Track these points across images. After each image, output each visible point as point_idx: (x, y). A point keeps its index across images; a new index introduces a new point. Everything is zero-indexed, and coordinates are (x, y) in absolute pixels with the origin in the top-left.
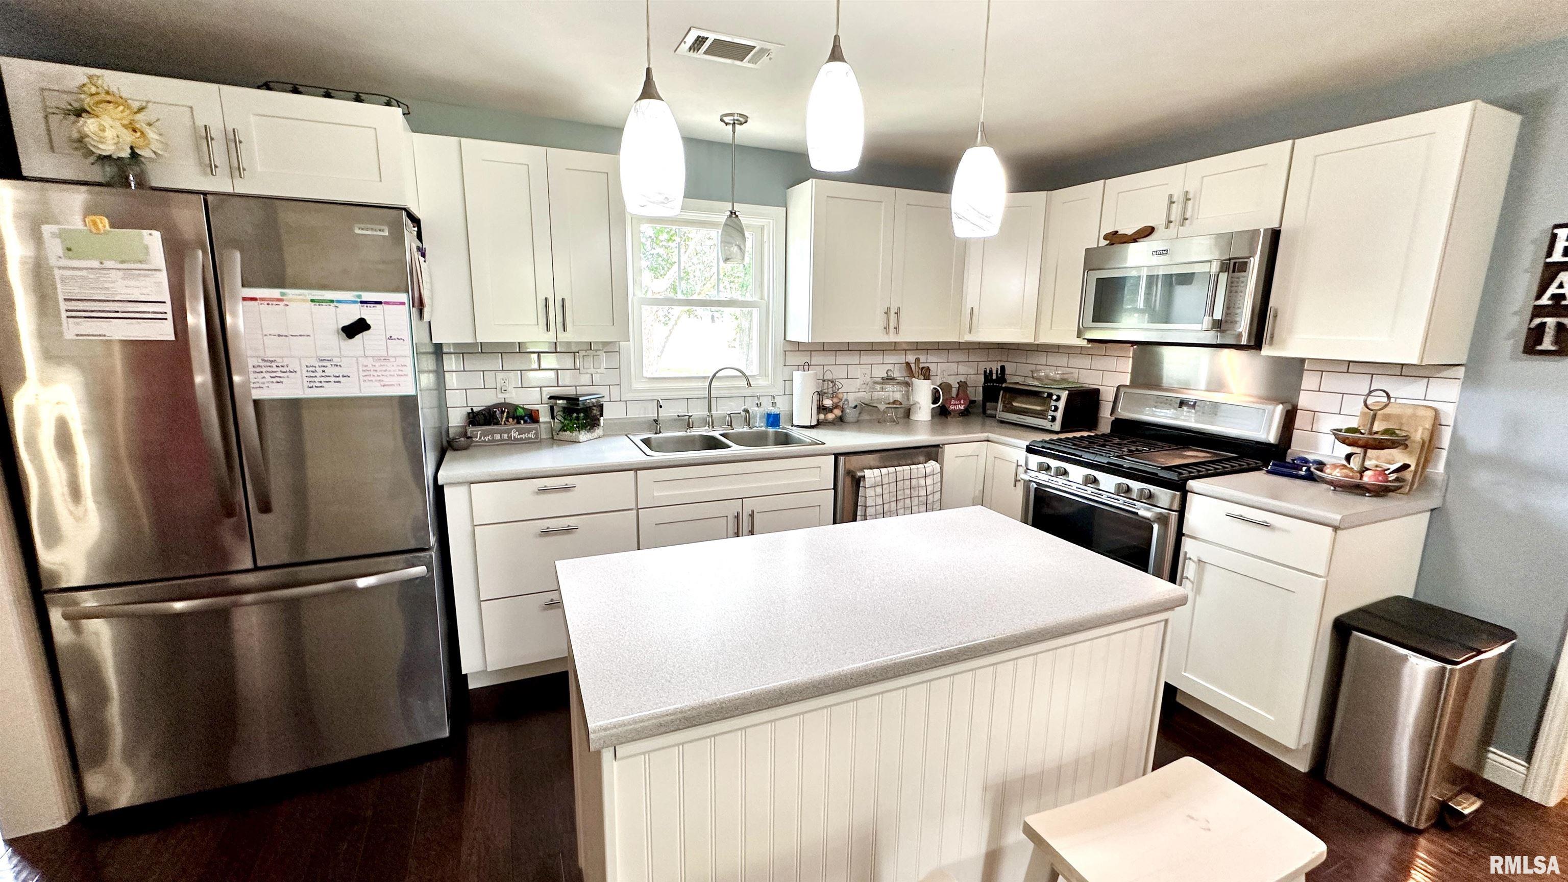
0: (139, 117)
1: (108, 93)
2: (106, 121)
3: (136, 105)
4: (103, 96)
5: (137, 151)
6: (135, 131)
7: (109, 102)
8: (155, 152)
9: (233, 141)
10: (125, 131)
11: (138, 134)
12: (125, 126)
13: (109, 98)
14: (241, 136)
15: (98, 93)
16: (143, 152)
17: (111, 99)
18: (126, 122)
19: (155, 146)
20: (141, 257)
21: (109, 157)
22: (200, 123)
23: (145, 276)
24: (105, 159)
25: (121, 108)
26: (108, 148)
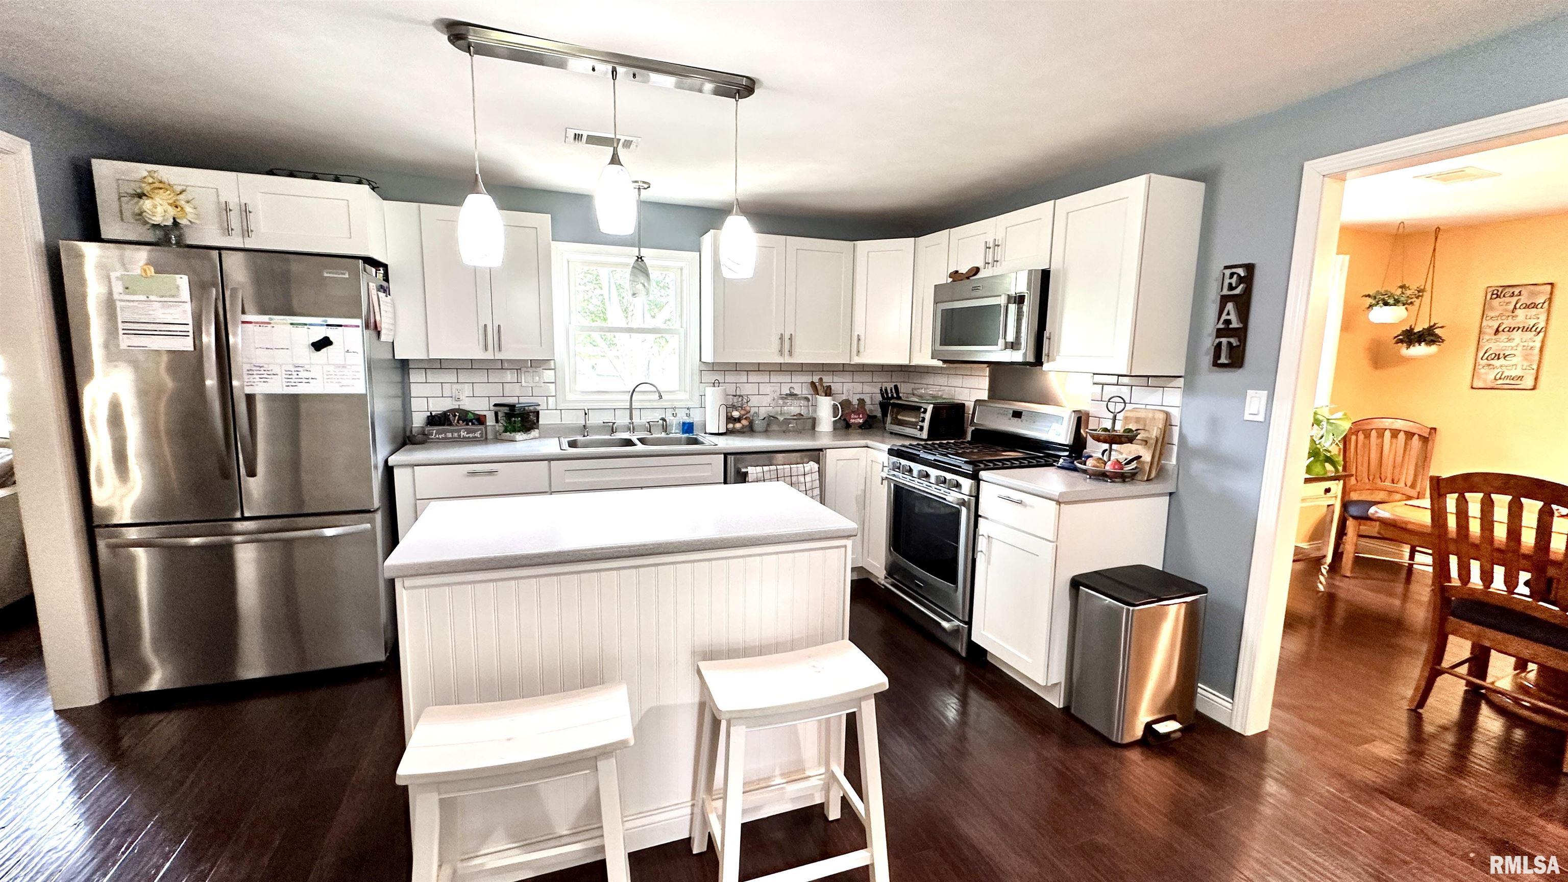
0: (181, 197)
1: (161, 182)
2: (158, 200)
3: (179, 189)
4: (158, 185)
5: (178, 220)
6: (177, 207)
7: (161, 188)
8: (190, 221)
9: (245, 211)
10: (170, 207)
11: (179, 209)
12: (170, 204)
13: (161, 185)
14: (250, 208)
15: (153, 183)
16: (183, 222)
17: (162, 186)
18: (171, 201)
19: (190, 217)
20: (173, 293)
21: (158, 225)
22: (222, 200)
23: (176, 306)
24: (156, 226)
25: (168, 192)
26: (157, 219)
